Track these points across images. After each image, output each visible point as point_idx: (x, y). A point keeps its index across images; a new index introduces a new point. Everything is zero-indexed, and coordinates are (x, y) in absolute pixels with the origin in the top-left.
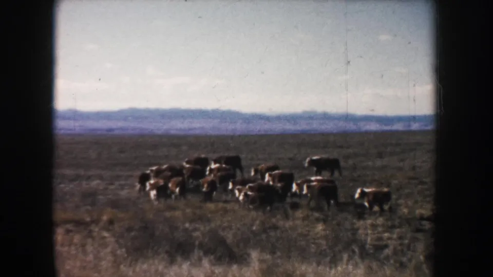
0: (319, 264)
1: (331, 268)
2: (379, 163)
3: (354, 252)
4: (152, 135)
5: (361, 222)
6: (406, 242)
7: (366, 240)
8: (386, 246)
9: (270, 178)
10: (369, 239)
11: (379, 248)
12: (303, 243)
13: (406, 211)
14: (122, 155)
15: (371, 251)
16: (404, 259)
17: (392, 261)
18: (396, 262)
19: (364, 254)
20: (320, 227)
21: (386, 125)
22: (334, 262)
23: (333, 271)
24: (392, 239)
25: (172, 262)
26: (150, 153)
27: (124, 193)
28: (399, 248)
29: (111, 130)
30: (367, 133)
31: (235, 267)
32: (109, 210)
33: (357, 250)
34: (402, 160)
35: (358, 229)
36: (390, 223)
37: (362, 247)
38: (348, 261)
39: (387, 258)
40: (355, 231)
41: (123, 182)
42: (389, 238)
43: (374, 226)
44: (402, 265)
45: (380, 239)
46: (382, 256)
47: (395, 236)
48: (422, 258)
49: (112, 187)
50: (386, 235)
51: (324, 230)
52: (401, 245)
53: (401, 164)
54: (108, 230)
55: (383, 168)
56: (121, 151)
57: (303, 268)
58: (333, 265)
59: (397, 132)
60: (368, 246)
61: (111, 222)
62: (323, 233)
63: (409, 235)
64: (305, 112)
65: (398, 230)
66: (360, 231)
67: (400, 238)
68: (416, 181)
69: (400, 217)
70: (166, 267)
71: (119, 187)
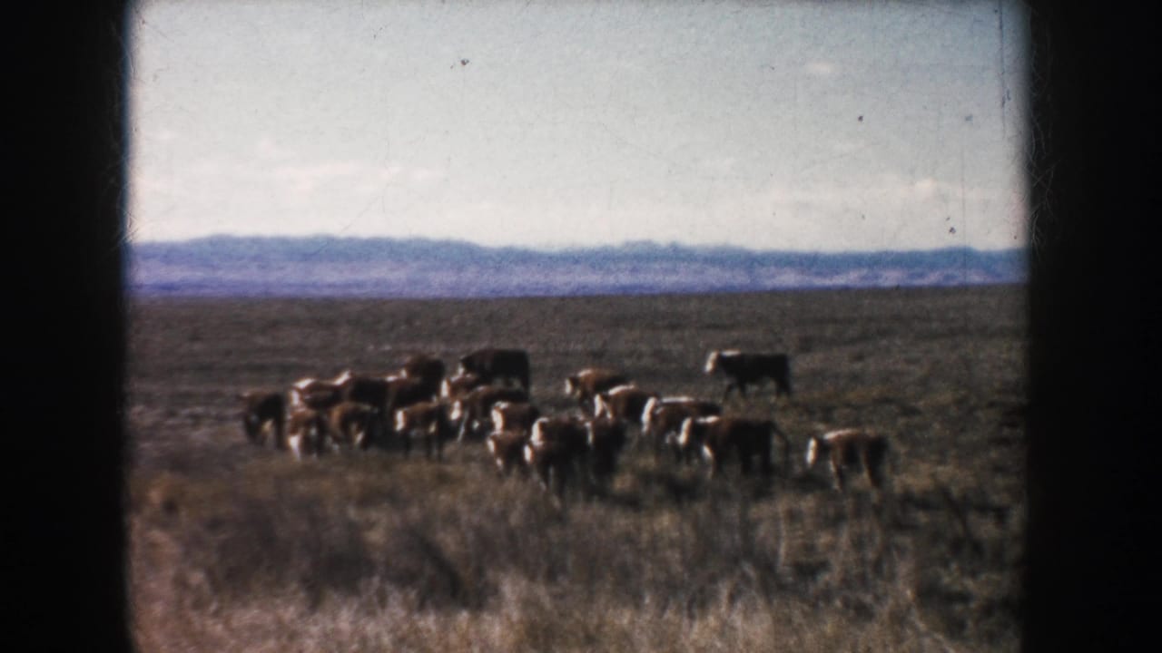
0: (664, 605)
1: (692, 617)
3: (744, 576)
4: (268, 300)
5: (764, 507)
6: (871, 555)
7: (775, 553)
8: (824, 566)
9: (605, 405)
10: (782, 551)
11: (807, 570)
12: (629, 558)
14: (197, 347)
15: (790, 580)
16: (868, 599)
17: (838, 603)
18: (846, 604)
19: (771, 584)
20: (666, 521)
21: (819, 274)
22: (699, 603)
23: (697, 626)
25: (315, 603)
26: (261, 340)
27: (201, 435)
28: (855, 571)
29: (169, 287)
30: (776, 293)
31: (464, 616)
32: (167, 475)
33: (752, 573)
34: (859, 358)
35: (756, 524)
36: (830, 509)
37: (767, 566)
38: (732, 598)
39: (827, 595)
40: (748, 527)
41: (199, 410)
42: (833, 548)
43: (793, 516)
44: (862, 613)
45: (809, 548)
46: (812, 589)
47: (844, 541)
48: (909, 593)
49: (171, 422)
51: (676, 527)
52: (860, 562)
53: (858, 366)
54: (164, 526)
56: (195, 338)
57: (625, 617)
58: (696, 611)
59: (845, 290)
60: (780, 567)
61: (170, 507)
62: (674, 535)
63: (879, 538)
64: (629, 245)
66: (762, 529)
67: (857, 545)
68: (894, 408)
70: (301, 616)
71: (189, 421)
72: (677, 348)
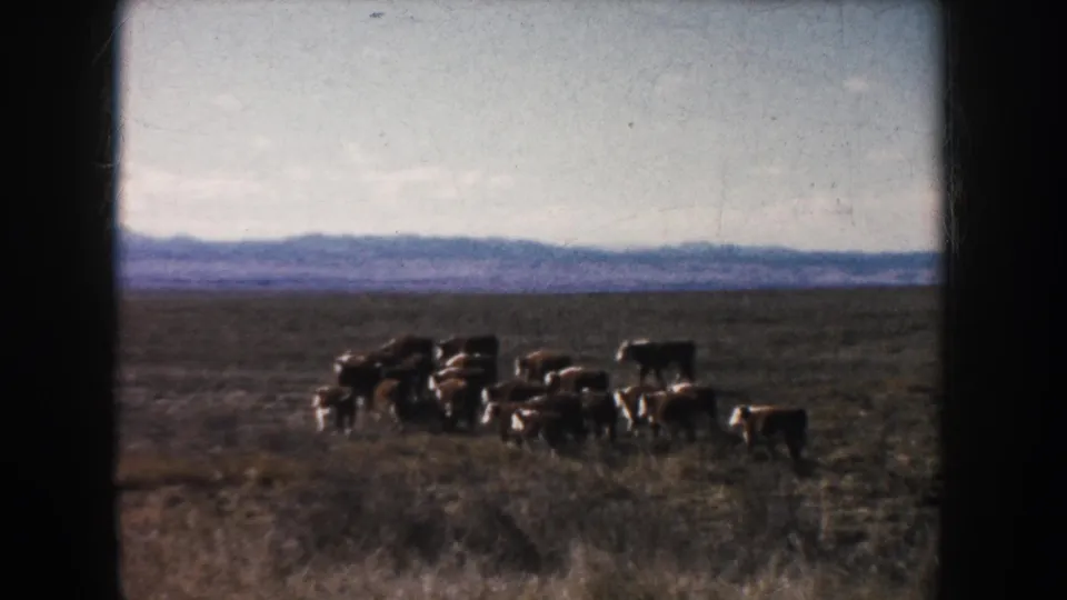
0: (716, 572)
1: (742, 584)
2: (846, 355)
3: (791, 547)
4: (359, 295)
5: (809, 483)
6: (904, 526)
7: (818, 522)
8: (861, 536)
10: (825, 522)
11: (849, 539)
12: (684, 527)
13: (903, 458)
14: (293, 337)
15: (831, 547)
16: (901, 565)
17: (874, 568)
18: (881, 569)
19: (814, 551)
20: (719, 494)
22: (749, 570)
23: (746, 590)
24: (873, 520)
25: (401, 566)
28: (891, 539)
30: (821, 290)
31: (534, 580)
32: (264, 456)
33: (798, 542)
34: (896, 350)
35: (801, 498)
36: (868, 487)
37: (811, 536)
38: (780, 566)
39: (863, 561)
40: (794, 501)
41: (295, 394)
42: (870, 519)
43: (835, 493)
45: (849, 519)
46: (851, 558)
47: (880, 513)
49: (269, 406)
50: (864, 511)
51: (728, 500)
52: (895, 532)
54: (260, 499)
55: (857, 366)
56: (291, 328)
57: (683, 581)
58: (747, 577)
59: (882, 289)
60: (822, 537)
61: (266, 481)
62: (725, 507)
63: (912, 512)
64: (686, 245)
65: (888, 501)
66: (808, 504)
67: (893, 518)
68: (926, 395)
69: (892, 475)
70: (387, 579)
71: (284, 405)
72: (729, 340)
